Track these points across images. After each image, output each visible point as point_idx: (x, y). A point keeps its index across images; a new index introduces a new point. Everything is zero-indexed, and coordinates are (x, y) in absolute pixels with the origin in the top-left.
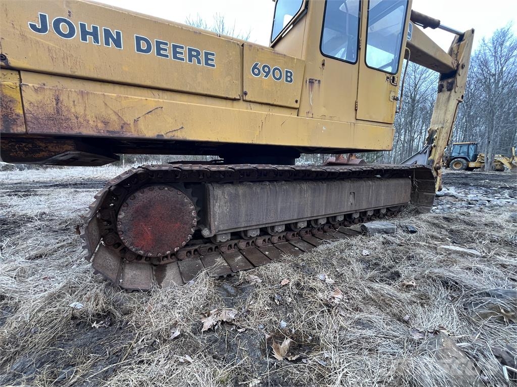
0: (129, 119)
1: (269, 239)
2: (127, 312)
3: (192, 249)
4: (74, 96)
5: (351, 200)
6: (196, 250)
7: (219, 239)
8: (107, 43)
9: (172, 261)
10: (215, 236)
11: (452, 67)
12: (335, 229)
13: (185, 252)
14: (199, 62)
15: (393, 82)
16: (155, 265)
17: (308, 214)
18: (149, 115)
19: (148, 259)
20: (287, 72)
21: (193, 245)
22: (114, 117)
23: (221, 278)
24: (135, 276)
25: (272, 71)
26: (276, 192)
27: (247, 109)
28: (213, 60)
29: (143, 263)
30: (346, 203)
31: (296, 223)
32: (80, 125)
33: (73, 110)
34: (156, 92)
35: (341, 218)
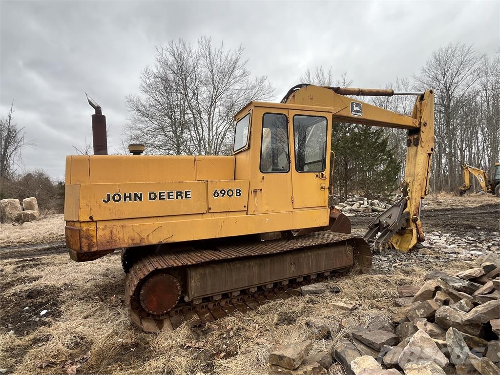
0: (144, 236)
1: (230, 301)
2: (148, 343)
3: (178, 309)
4: (119, 229)
5: (293, 268)
6: (180, 310)
7: (194, 303)
8: (135, 200)
9: (166, 317)
10: (192, 301)
11: (415, 126)
12: (284, 291)
13: (174, 312)
14: (182, 198)
15: (322, 177)
16: (157, 320)
17: (256, 282)
18: (155, 232)
19: (153, 316)
20: (237, 190)
21: (179, 307)
22: (137, 236)
23: (195, 326)
24: (148, 325)
25: (226, 193)
26: (231, 270)
27: (212, 217)
28: (189, 195)
29: (151, 319)
30: (288, 272)
31: (249, 289)
32: (121, 243)
33: (118, 236)
34: (158, 218)
35: (286, 283)
